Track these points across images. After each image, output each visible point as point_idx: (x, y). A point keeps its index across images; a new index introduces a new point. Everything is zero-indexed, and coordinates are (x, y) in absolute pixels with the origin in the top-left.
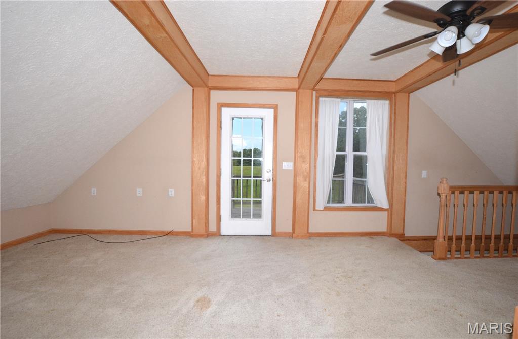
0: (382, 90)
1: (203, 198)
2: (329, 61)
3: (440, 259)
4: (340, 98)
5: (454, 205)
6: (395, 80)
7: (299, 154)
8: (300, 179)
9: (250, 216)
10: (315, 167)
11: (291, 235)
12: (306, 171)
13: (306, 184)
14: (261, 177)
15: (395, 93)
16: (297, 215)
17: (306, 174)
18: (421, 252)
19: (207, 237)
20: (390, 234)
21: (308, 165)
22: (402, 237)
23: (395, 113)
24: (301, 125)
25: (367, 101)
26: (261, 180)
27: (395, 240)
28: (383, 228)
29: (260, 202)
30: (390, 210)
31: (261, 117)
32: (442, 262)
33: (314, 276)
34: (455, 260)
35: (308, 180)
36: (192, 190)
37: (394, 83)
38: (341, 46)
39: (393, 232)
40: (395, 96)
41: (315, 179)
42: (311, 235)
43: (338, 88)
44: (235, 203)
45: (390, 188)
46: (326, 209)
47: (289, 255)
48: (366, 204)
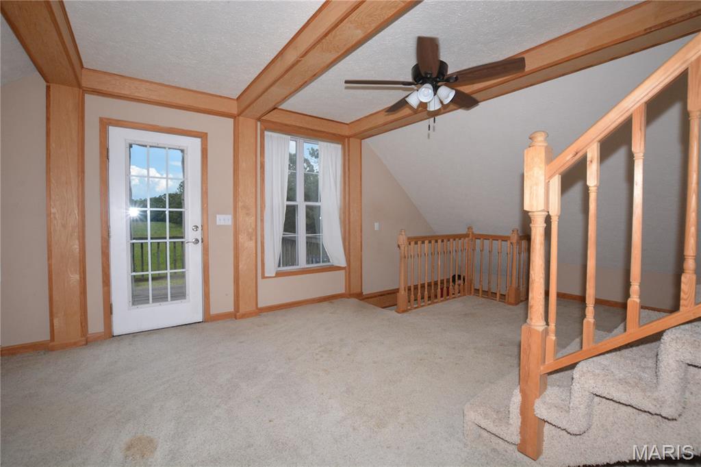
0: (335, 132)
1: (75, 277)
2: (293, 89)
3: (404, 311)
4: (289, 135)
5: (418, 255)
6: (348, 123)
7: (240, 204)
8: (243, 238)
9: (167, 298)
10: (262, 220)
11: (235, 315)
12: (251, 226)
13: (252, 244)
14: (182, 238)
15: (349, 137)
16: (241, 288)
17: (250, 230)
18: (383, 308)
19: (86, 344)
20: (348, 295)
21: (253, 218)
22: (360, 296)
23: (349, 160)
24: (243, 165)
25: (320, 143)
26: (182, 242)
27: (354, 301)
28: (341, 289)
29: (183, 276)
30: (347, 269)
31: (182, 148)
32: (405, 314)
33: (289, 359)
34: (414, 310)
35: (254, 238)
36: (50, 266)
37: (347, 126)
38: (315, 75)
39: (352, 292)
40: (349, 140)
41: (263, 237)
42: (261, 311)
43: (288, 123)
44: (138, 280)
45: (347, 244)
46: (279, 274)
47: (241, 342)
48: (321, 264)
